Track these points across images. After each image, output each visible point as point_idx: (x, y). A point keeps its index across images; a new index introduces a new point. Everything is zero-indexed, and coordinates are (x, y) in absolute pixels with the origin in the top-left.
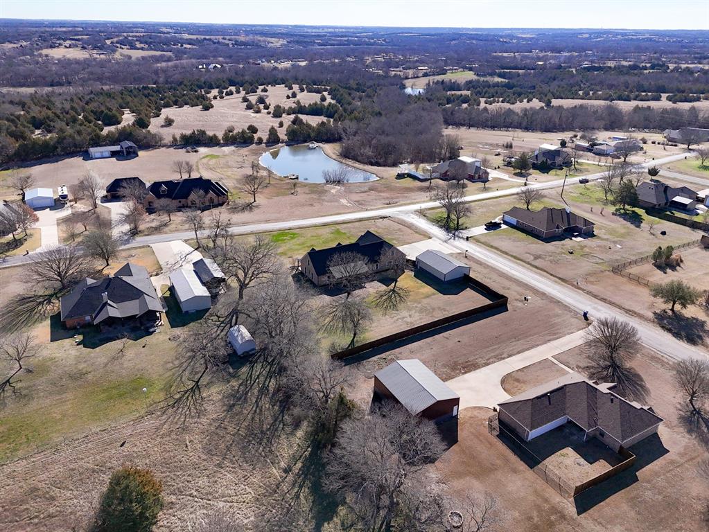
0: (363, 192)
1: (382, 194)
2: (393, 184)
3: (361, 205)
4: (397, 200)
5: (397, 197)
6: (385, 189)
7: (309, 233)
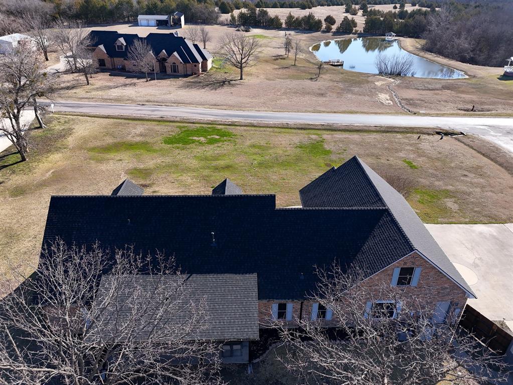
0: (429, 90)
1: (463, 96)
2: (490, 85)
3: (410, 107)
4: (491, 107)
5: (493, 103)
6: (474, 90)
7: (258, 137)
